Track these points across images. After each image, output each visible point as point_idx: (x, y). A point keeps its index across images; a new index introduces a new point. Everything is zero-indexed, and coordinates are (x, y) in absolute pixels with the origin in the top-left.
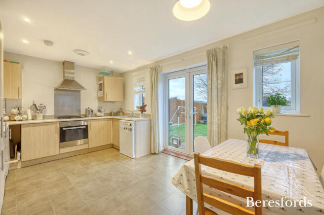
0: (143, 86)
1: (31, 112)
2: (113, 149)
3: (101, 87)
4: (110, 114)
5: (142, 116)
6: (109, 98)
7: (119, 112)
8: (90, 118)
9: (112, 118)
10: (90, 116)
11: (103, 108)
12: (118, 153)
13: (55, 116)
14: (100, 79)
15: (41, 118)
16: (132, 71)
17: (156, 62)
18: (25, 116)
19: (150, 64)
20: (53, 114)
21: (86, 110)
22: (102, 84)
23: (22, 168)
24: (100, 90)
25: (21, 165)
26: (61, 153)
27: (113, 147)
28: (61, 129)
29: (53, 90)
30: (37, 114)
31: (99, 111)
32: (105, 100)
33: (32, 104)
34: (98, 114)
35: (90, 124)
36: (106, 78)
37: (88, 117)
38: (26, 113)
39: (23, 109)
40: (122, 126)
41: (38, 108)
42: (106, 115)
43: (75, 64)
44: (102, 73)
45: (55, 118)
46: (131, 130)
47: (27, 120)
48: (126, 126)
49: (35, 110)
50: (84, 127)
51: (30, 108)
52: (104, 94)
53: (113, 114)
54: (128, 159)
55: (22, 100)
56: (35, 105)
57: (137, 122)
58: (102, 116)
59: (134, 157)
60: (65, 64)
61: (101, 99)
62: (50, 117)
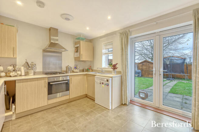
0: (108, 49)
1: (24, 69)
2: (87, 98)
3: (77, 50)
4: (83, 71)
5: (114, 73)
6: (84, 58)
7: (89, 69)
8: (70, 74)
9: (86, 74)
10: (69, 72)
11: (78, 66)
12: (94, 103)
13: (43, 72)
14: (76, 43)
15: (32, 74)
16: (101, 37)
17: (124, 28)
18: (19, 73)
19: (119, 30)
20: (41, 70)
21: (67, 67)
22: (78, 47)
23: (16, 119)
24: (77, 52)
25: (16, 116)
26: (49, 104)
27: (87, 97)
28: (49, 83)
29: (42, 50)
30: (29, 71)
31: (76, 68)
32: (81, 60)
33: (25, 62)
34: (75, 70)
35: (71, 79)
36: (81, 42)
37: (68, 73)
38: (20, 70)
39: (17, 67)
40: (97, 81)
41: (30, 66)
42: (80, 71)
43: (59, 31)
44: (78, 39)
45: (43, 74)
46: (108, 85)
47: (21, 75)
48: (102, 82)
49: (28, 67)
50: (67, 81)
51: (23, 66)
52: (80, 55)
53: (85, 70)
54: (106, 110)
55: (17, 59)
56: (28, 63)
57: (113, 78)
58: (77, 72)
59: (110, 108)
60: (51, 30)
61: (77, 59)
62: (39, 73)
